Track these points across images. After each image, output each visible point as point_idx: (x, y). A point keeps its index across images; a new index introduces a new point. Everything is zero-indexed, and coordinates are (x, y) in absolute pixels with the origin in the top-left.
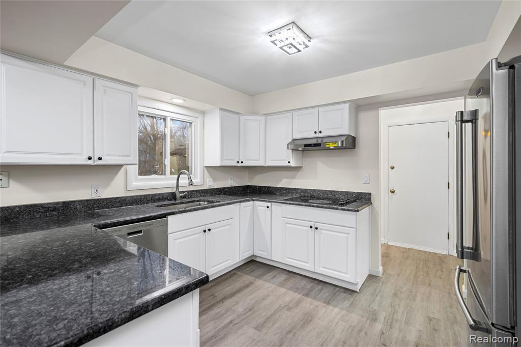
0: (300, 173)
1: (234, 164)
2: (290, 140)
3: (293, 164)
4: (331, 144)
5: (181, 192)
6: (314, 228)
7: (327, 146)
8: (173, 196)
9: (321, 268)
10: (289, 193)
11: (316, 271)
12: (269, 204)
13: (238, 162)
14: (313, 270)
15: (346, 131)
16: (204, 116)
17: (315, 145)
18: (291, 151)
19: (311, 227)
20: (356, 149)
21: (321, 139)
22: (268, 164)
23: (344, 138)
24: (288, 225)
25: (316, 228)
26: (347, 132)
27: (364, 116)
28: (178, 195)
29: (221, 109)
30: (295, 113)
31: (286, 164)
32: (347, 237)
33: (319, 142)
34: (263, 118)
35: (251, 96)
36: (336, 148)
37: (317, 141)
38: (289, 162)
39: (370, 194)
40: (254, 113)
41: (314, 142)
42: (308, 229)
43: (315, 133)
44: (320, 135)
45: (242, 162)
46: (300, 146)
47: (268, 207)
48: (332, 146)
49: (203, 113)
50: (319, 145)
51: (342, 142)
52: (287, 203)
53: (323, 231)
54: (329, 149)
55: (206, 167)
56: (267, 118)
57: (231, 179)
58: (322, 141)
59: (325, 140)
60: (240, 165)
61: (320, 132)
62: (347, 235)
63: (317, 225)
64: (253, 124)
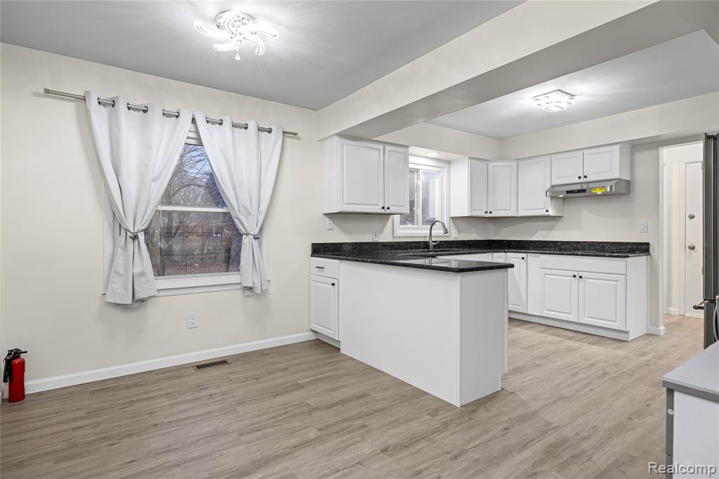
0: (559, 224)
1: (482, 214)
2: (549, 187)
3: (551, 213)
4: (598, 189)
5: (434, 242)
6: (577, 276)
7: (593, 191)
8: (425, 245)
9: (586, 319)
10: (545, 247)
11: (580, 321)
12: (524, 255)
13: (486, 212)
14: (577, 321)
15: (615, 174)
16: (449, 166)
17: (579, 191)
18: (549, 198)
19: (574, 276)
20: (631, 194)
21: (586, 185)
22: (520, 214)
23: (613, 183)
24: (547, 276)
25: (581, 277)
26: (617, 176)
27: (641, 157)
28: (431, 244)
29: (471, 158)
30: (553, 157)
31: (544, 213)
32: (616, 285)
33: (584, 188)
34: (514, 164)
35: (500, 139)
36: (604, 195)
37: (582, 187)
38: (547, 211)
39: (648, 244)
40: (503, 159)
41: (579, 187)
42: (571, 280)
43: (580, 178)
44: (585, 180)
45: (491, 212)
46: (561, 192)
47: (523, 258)
48: (599, 192)
49: (449, 162)
50: (584, 191)
51: (611, 187)
52: (546, 254)
53: (587, 280)
54: (596, 195)
55: (452, 218)
56: (520, 163)
57: (475, 231)
58: (588, 186)
59: (591, 186)
60: (488, 215)
61: (585, 177)
62: (615, 283)
63: (581, 274)
64: (501, 170)
